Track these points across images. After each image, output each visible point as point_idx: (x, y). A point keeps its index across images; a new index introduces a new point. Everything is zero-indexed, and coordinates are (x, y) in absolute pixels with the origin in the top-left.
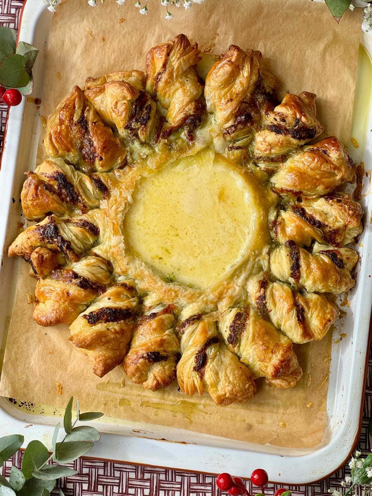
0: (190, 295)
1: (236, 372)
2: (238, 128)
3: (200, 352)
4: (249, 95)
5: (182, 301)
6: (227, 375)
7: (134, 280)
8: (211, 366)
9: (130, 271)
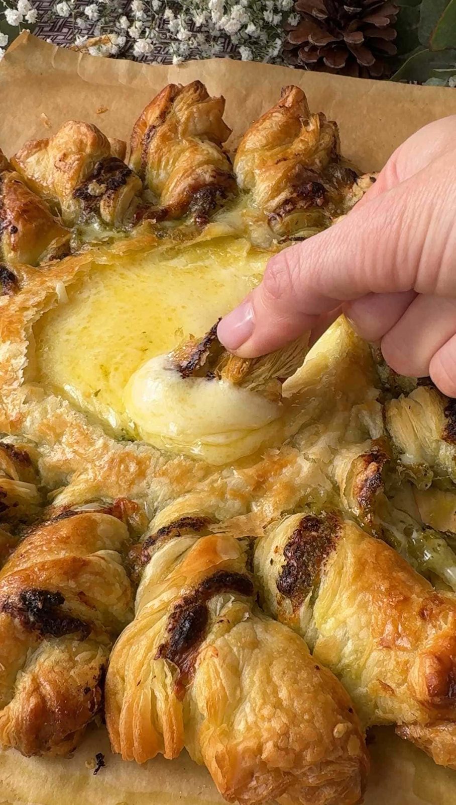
0: (177, 472)
1: (304, 674)
2: (298, 206)
3: (187, 600)
4: (317, 161)
5: (157, 488)
6: (269, 680)
7: (37, 445)
8: (219, 642)
9: (29, 419)
